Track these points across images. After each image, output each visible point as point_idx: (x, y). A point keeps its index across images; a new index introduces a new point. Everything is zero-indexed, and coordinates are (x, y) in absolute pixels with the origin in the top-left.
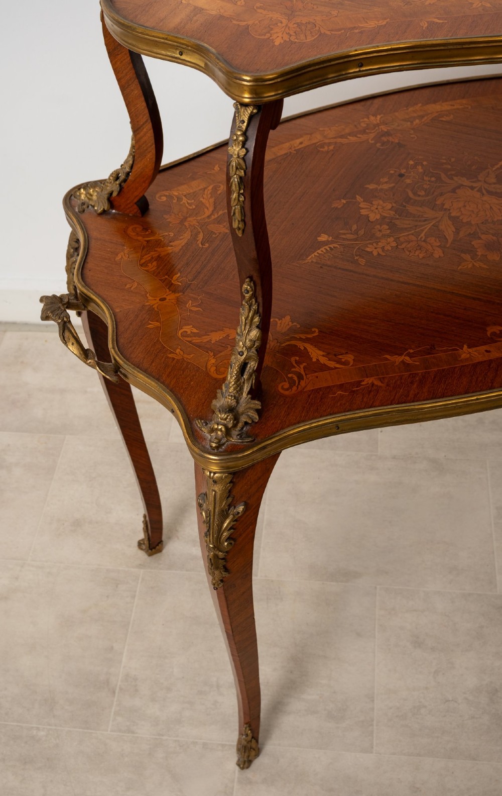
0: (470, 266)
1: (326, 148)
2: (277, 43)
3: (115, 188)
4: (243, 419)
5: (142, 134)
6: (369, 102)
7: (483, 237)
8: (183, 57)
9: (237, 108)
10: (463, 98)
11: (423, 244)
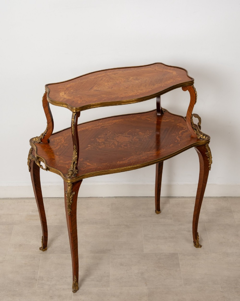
0: (120, 149)
1: (89, 130)
3: (42, 137)
4: (74, 173)
5: (49, 124)
6: (99, 120)
7: (124, 144)
8: (63, 106)
9: (73, 113)
10: (121, 119)
11: (111, 146)
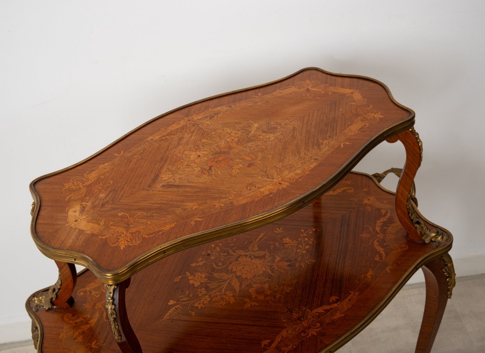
0: (249, 305)
2: (122, 248)
3: (54, 296)
5: (64, 270)
7: (254, 285)
8: (76, 261)
11: (224, 296)
